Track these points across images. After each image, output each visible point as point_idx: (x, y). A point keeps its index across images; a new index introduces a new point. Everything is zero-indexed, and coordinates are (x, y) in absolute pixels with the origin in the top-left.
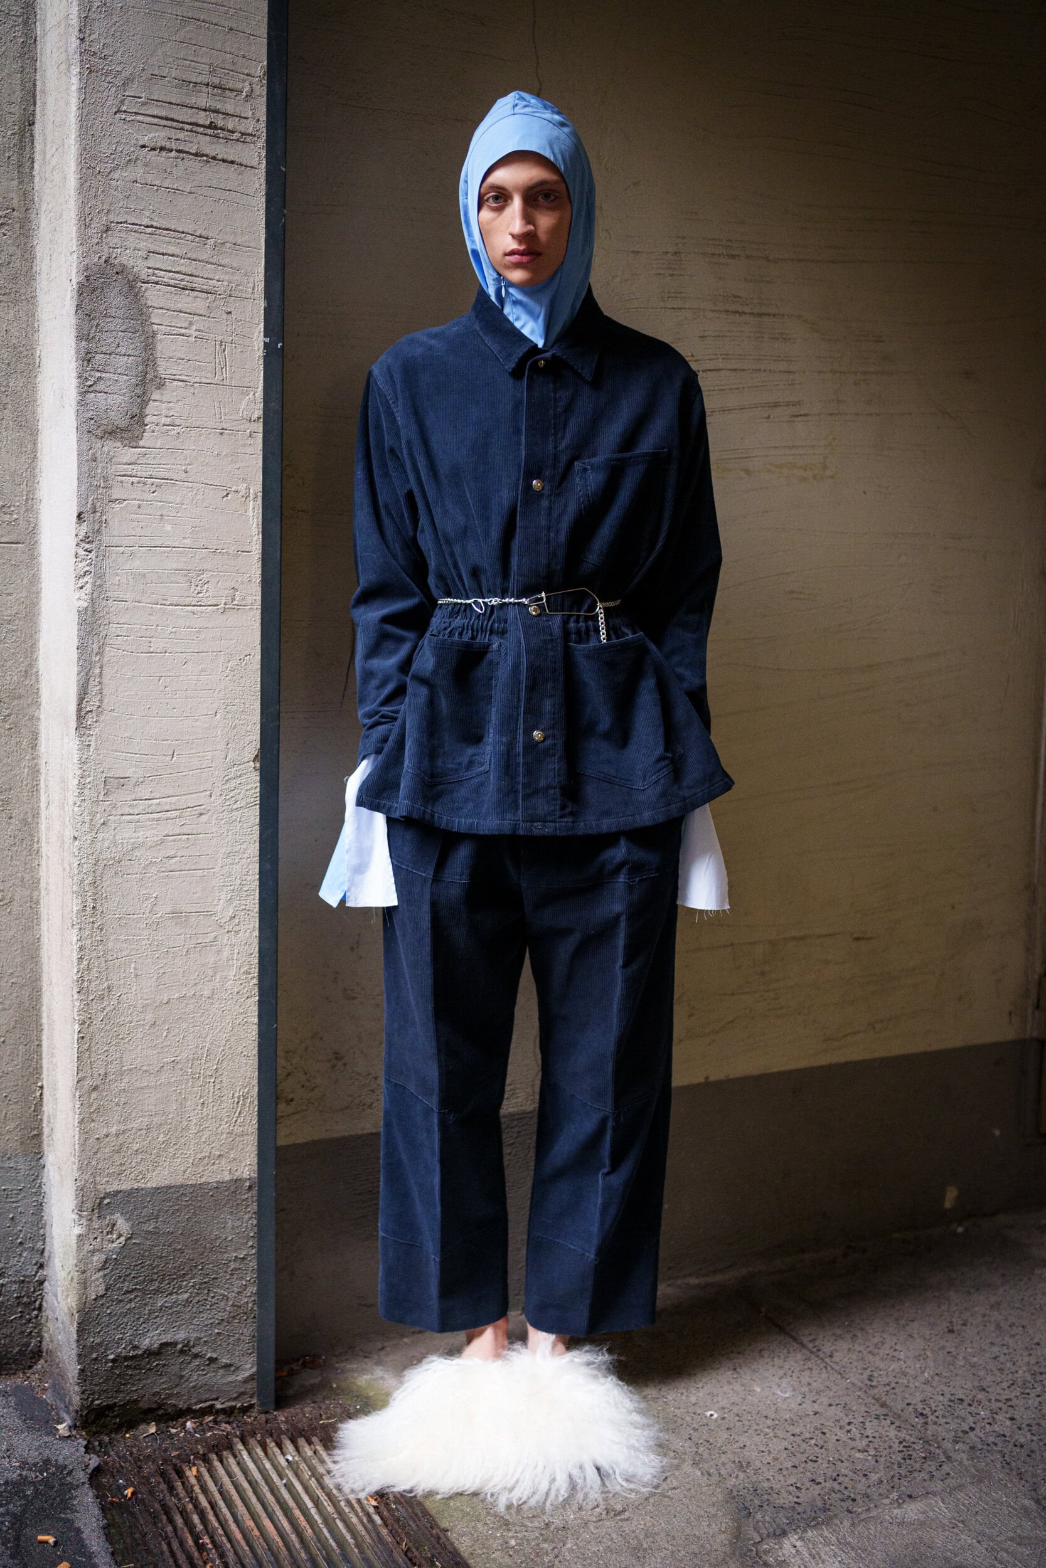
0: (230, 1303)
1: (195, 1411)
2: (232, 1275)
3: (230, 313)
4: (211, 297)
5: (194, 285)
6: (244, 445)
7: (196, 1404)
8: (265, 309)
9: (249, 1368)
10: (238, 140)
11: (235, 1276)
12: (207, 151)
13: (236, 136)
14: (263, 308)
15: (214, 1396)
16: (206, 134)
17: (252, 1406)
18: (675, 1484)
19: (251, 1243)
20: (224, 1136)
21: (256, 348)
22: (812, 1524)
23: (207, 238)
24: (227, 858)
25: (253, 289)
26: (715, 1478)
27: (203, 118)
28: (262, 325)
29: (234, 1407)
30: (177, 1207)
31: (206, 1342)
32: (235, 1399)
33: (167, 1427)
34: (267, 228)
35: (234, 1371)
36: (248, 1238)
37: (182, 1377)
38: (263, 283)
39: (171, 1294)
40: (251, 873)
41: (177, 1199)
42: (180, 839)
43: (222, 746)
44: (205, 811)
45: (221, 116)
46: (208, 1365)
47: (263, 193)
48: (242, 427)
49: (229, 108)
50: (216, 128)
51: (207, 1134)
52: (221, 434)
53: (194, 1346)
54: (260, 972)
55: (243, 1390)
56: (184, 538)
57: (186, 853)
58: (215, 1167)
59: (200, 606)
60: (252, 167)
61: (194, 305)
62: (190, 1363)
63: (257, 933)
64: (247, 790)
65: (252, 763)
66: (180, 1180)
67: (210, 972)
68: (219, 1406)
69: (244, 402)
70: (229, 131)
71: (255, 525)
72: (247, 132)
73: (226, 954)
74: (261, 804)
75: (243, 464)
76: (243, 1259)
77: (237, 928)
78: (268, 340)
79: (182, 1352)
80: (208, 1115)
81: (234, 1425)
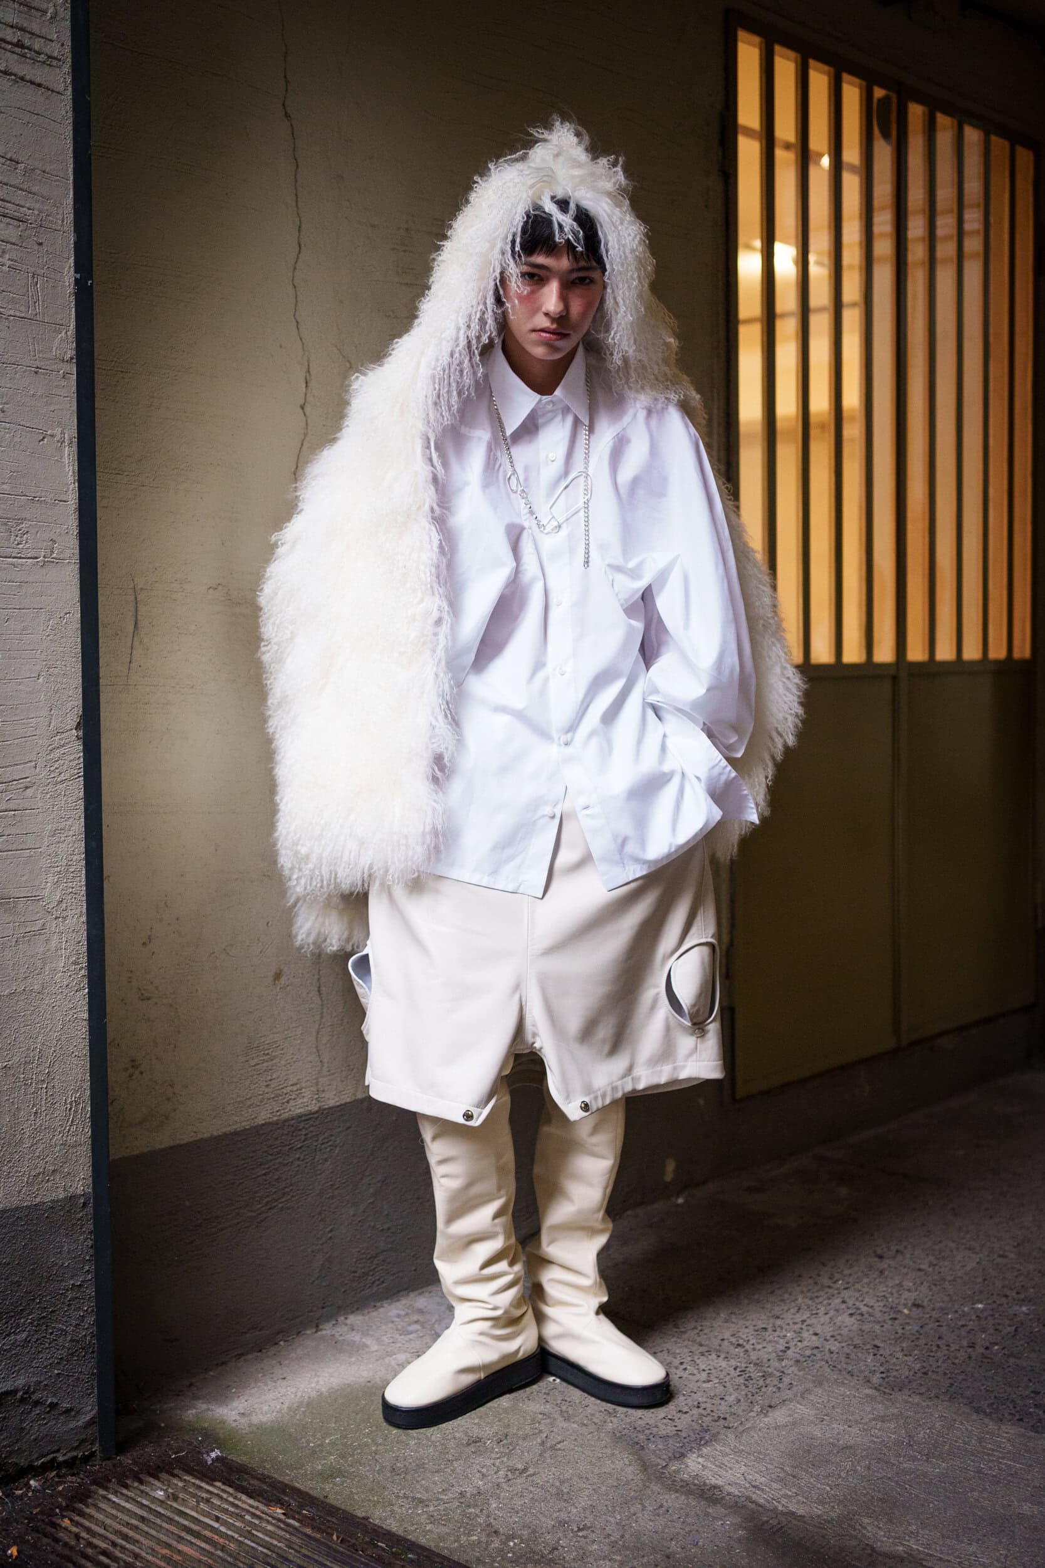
0: (69, 1338)
1: (37, 1467)
2: (69, 1305)
3: (41, 244)
4: (23, 226)
5: (7, 211)
6: (57, 386)
7: (38, 1459)
8: (75, 243)
9: (89, 1410)
10: (44, 63)
11: (73, 1307)
12: (15, 70)
13: (42, 58)
14: (72, 242)
15: (57, 1448)
16: (13, 52)
17: (93, 1454)
18: (560, 1438)
19: (87, 1268)
20: (58, 1148)
21: (67, 284)
22: (702, 1442)
23: (18, 163)
24: (53, 836)
25: (63, 221)
26: (592, 1428)
27: (11, 35)
28: (72, 259)
29: (75, 1457)
30: (13, 1234)
31: (46, 1385)
32: (76, 1448)
33: (11, 1489)
34: (74, 157)
35: (74, 1417)
36: (85, 1262)
37: (23, 1429)
38: (72, 216)
39: (8, 1335)
40: (76, 852)
41: (13, 1224)
42: (7, 816)
43: (44, 712)
44: (29, 784)
45: (27, 35)
46: (49, 1412)
47: (70, 121)
48: (55, 367)
49: (35, 27)
50: (23, 47)
51: (41, 1147)
52: (36, 373)
53: (34, 1392)
54: (89, 961)
55: (83, 1436)
56: (3, 483)
57: (13, 830)
58: (50, 1184)
59: (20, 558)
60: (58, 93)
61: (7, 232)
62: (30, 1412)
63: (84, 919)
64: (70, 761)
65: (74, 731)
66: (15, 1202)
67: (39, 964)
68: (61, 1459)
69: (57, 341)
70: (36, 52)
71: (71, 473)
72: (53, 55)
73: (54, 942)
74: (84, 776)
75: (56, 407)
76: (80, 1286)
77: (65, 914)
78: (78, 276)
79: (22, 1400)
80: (41, 1125)
81: (82, 1476)
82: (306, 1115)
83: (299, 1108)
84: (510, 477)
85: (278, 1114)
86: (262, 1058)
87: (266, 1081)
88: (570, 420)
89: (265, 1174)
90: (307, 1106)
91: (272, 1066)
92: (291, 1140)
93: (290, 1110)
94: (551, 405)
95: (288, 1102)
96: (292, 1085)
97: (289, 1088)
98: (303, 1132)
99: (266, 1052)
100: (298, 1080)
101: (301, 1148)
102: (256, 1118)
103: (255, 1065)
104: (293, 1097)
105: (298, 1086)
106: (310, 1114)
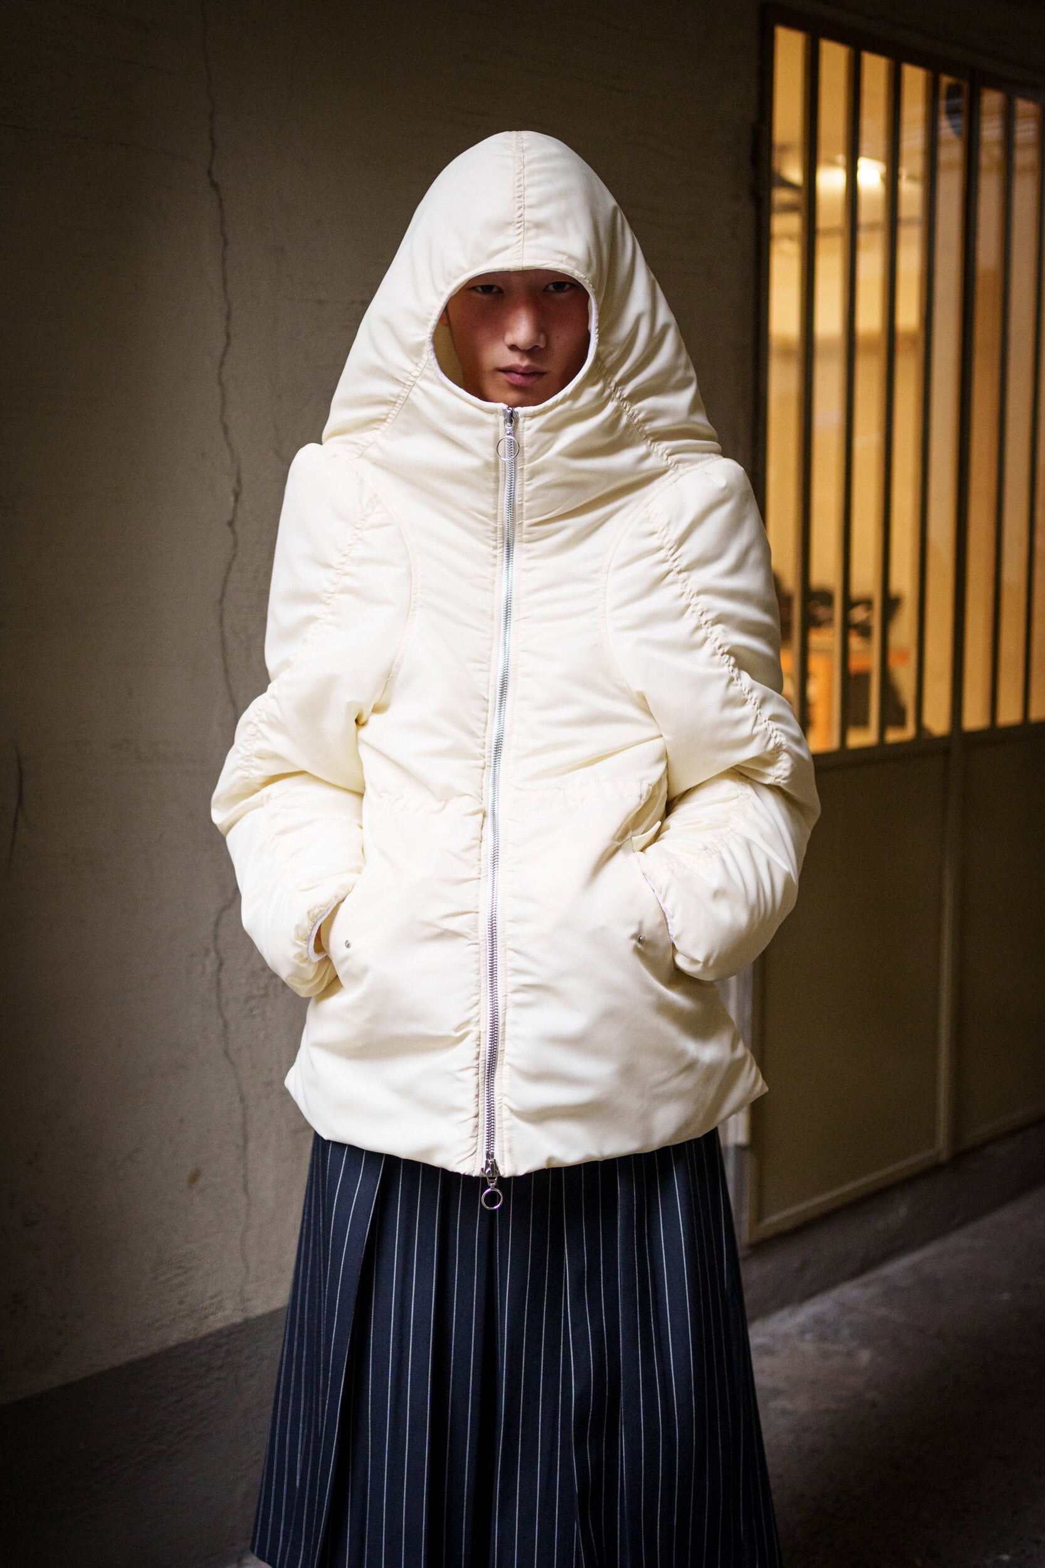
83: (220, 1322)
85: (194, 1332)
86: (174, 1273)
87: (180, 1298)
91: (187, 1279)
92: (209, 1359)
93: (209, 1326)
96: (210, 1298)
97: (207, 1302)
99: (179, 1265)
101: (221, 1366)
102: (166, 1340)
103: (166, 1281)
104: (211, 1312)
105: (219, 1297)
106: (232, 1327)
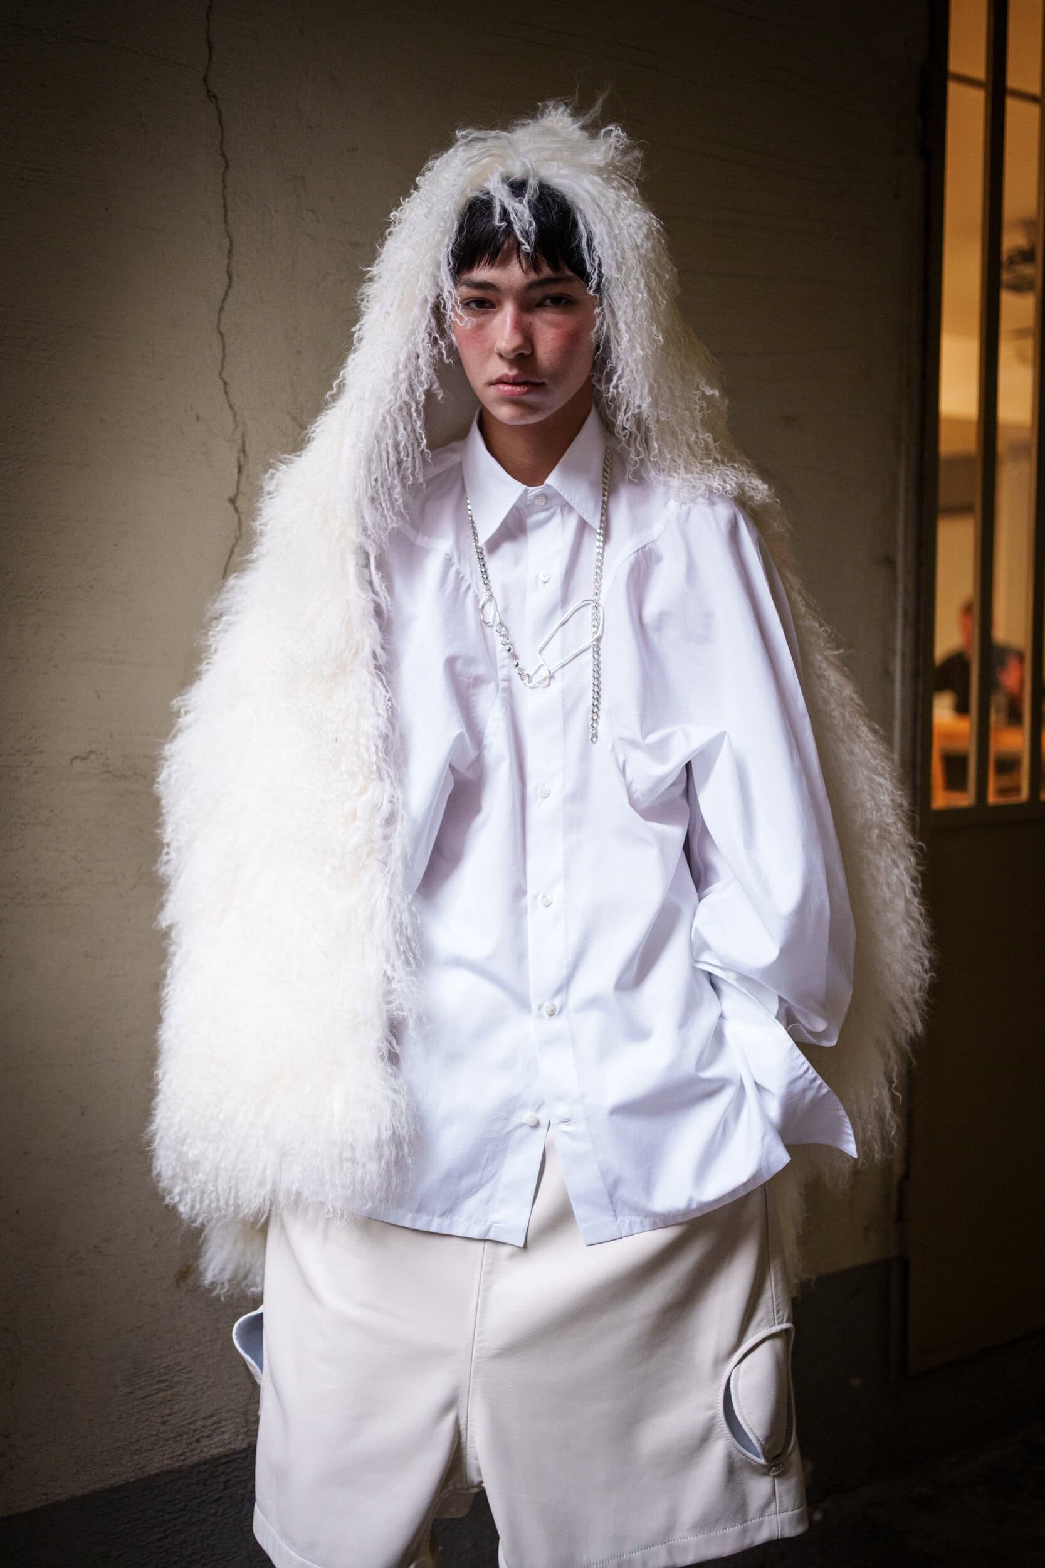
82: (226, 1456)
83: (216, 1448)
84: (483, 607)
85: (182, 1458)
86: (156, 1387)
87: (163, 1417)
88: (572, 523)
89: (160, 1540)
90: (230, 1443)
91: (172, 1395)
92: (202, 1491)
93: (202, 1451)
94: (544, 501)
95: (198, 1441)
96: (204, 1418)
98: (223, 1479)
99: (163, 1378)
100: (216, 1410)
101: (219, 1498)
102: (145, 1466)
103: (145, 1397)
104: (206, 1434)
105: (215, 1419)
106: (233, 1454)
